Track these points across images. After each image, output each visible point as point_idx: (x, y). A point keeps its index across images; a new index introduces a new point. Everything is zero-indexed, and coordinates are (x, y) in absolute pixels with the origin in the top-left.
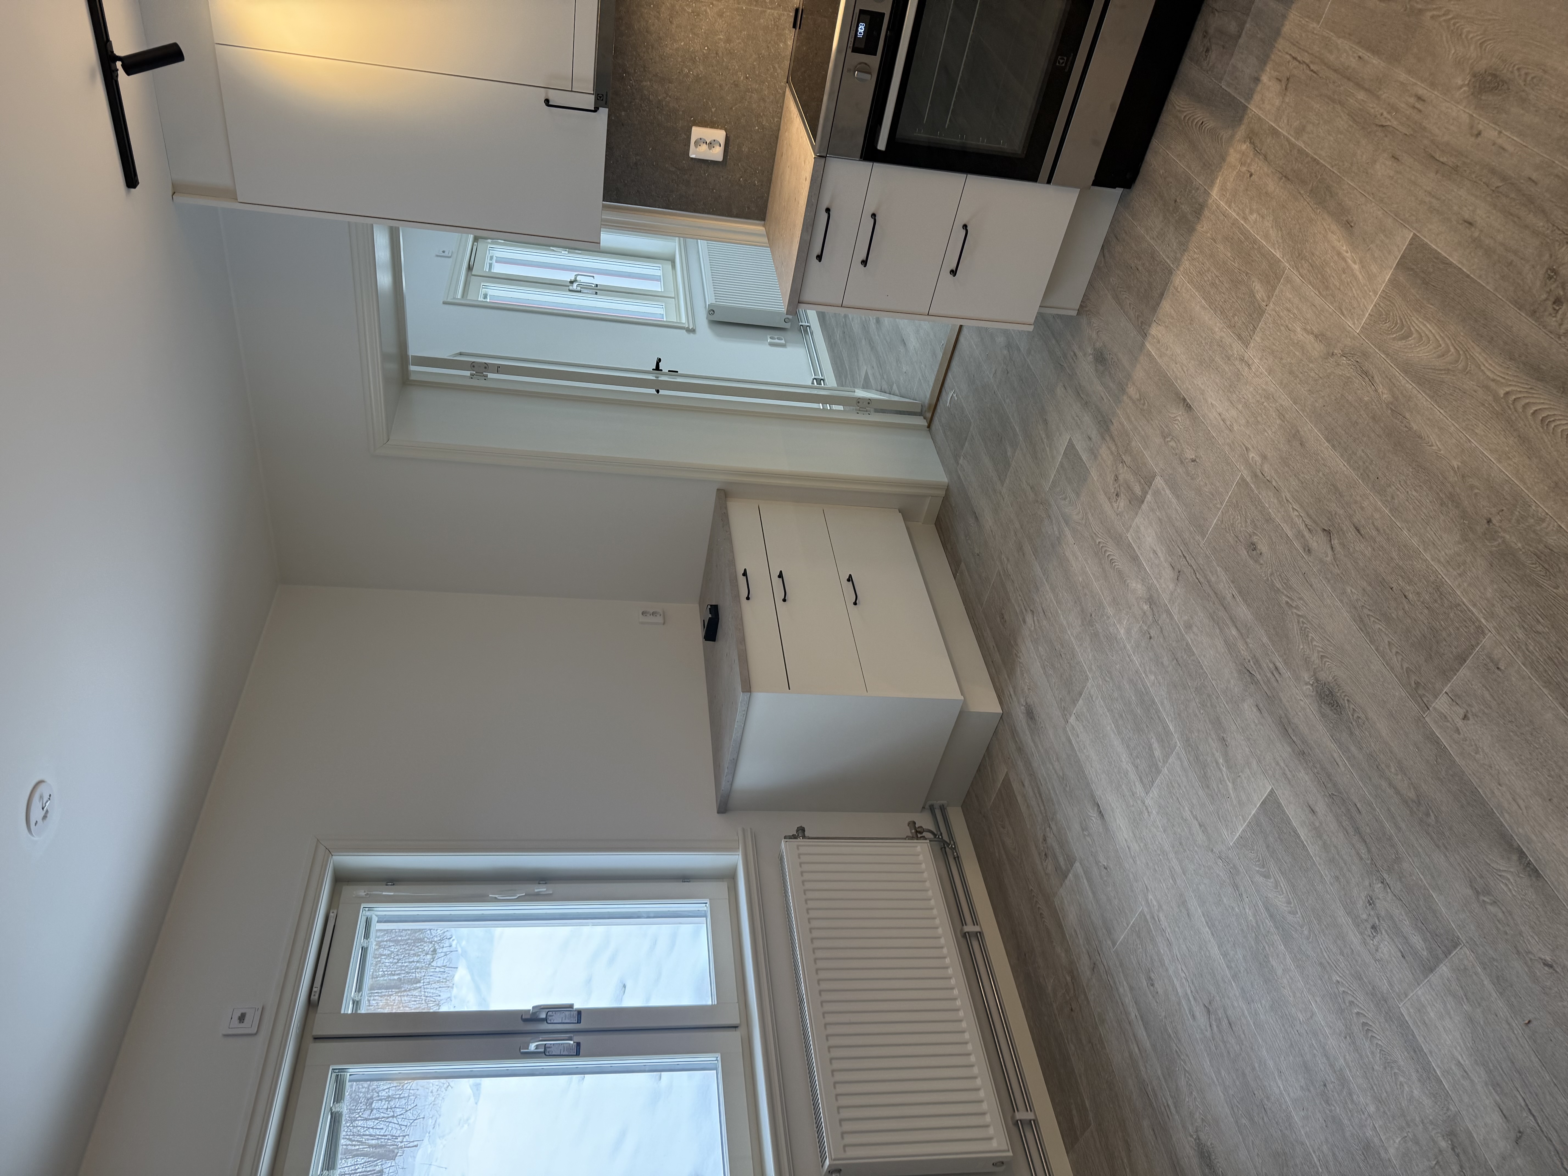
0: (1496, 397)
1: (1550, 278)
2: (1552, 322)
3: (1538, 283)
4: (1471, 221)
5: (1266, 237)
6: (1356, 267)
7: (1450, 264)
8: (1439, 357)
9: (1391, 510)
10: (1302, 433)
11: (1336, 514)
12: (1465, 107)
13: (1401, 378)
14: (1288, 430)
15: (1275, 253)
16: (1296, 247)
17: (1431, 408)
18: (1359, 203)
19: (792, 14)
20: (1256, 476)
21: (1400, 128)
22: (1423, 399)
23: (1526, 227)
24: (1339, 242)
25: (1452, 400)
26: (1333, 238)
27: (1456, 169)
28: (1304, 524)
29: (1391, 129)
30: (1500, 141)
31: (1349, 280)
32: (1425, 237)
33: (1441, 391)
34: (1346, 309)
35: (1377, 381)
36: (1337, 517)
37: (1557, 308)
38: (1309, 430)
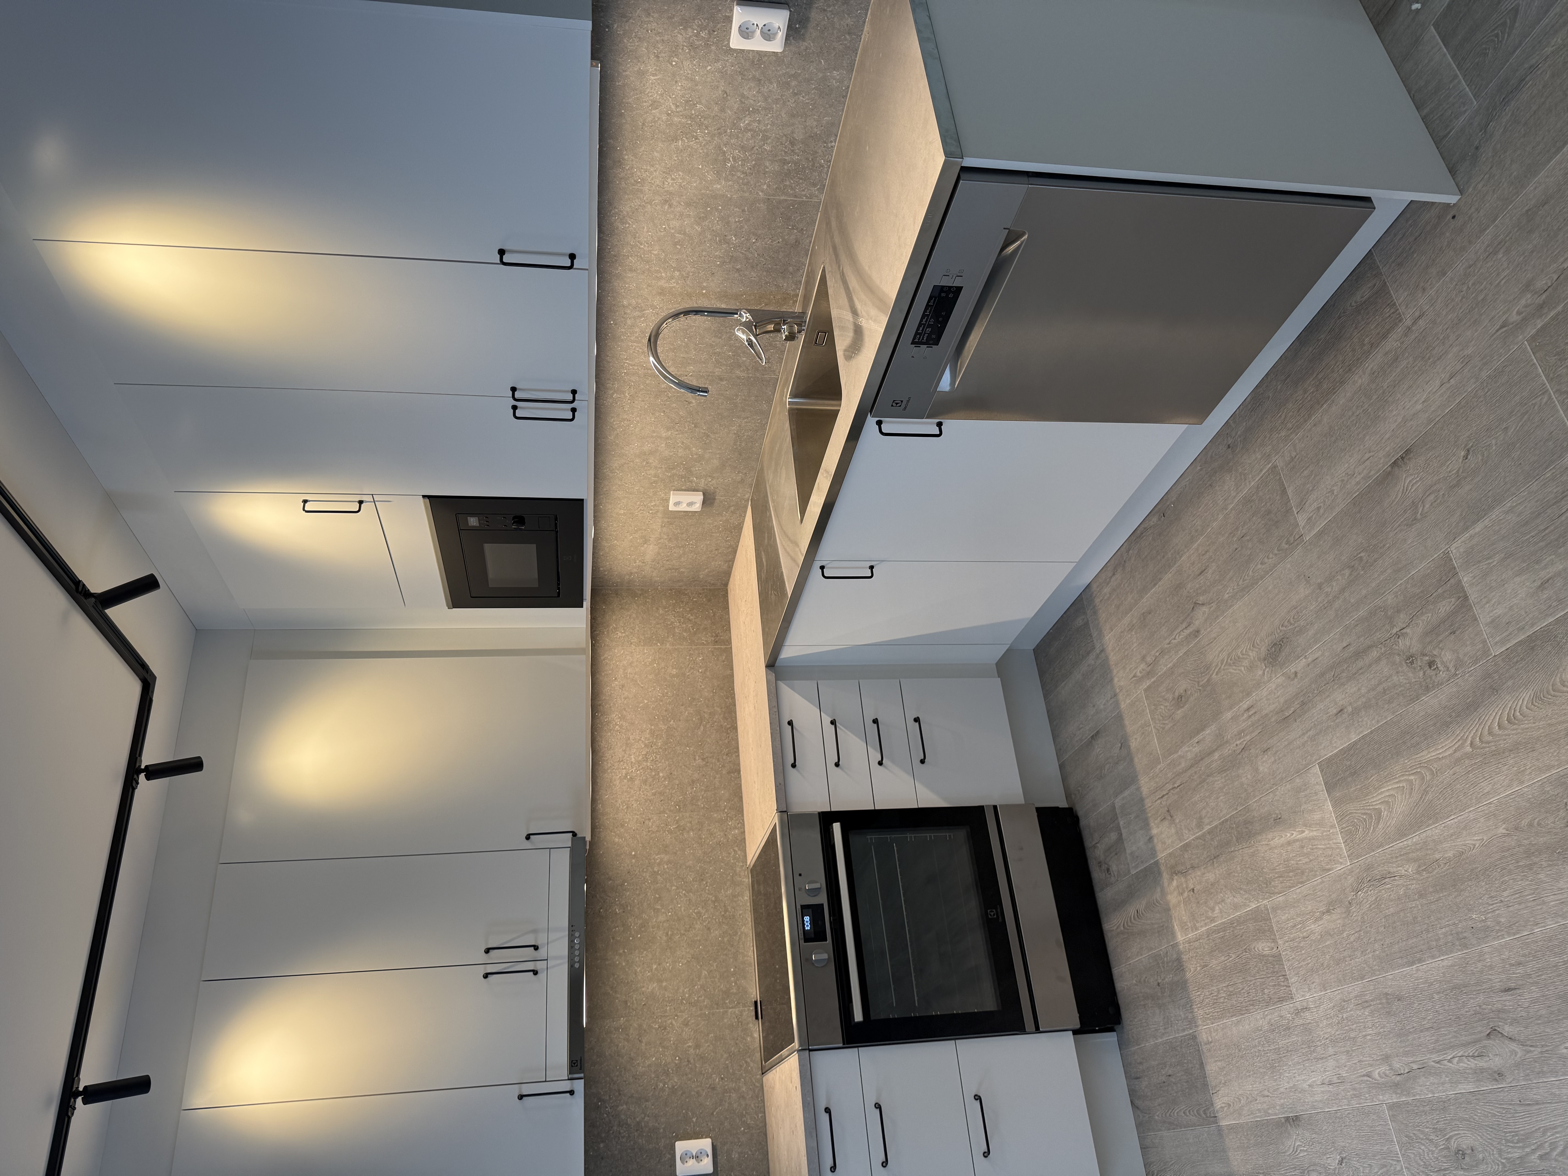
0: (1469, 756)
1: (1412, 663)
2: (1443, 675)
3: (1411, 675)
4: (1339, 710)
5: (1236, 907)
6: (1307, 833)
7: (1355, 743)
8: (1411, 793)
9: (1509, 934)
10: (1390, 991)
11: (1480, 1006)
12: (1276, 676)
13: (1405, 843)
14: (1380, 1006)
15: (1251, 908)
16: (1260, 883)
17: (1444, 827)
18: (1270, 801)
19: (753, 1008)
20: (1397, 1085)
21: (1253, 735)
22: (1434, 831)
23: (1370, 665)
24: (1282, 837)
25: (1449, 801)
26: (1277, 841)
27: (1303, 704)
28: (1469, 1058)
29: (1249, 743)
30: (1310, 660)
31: (1310, 846)
32: (1326, 755)
33: (1436, 808)
34: (1328, 863)
35: (1395, 870)
36: (1484, 1007)
37: (1435, 667)
38: (1392, 979)
